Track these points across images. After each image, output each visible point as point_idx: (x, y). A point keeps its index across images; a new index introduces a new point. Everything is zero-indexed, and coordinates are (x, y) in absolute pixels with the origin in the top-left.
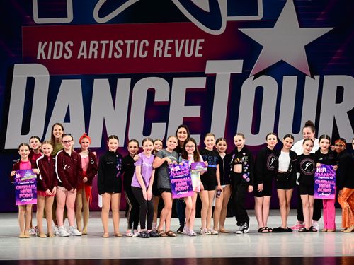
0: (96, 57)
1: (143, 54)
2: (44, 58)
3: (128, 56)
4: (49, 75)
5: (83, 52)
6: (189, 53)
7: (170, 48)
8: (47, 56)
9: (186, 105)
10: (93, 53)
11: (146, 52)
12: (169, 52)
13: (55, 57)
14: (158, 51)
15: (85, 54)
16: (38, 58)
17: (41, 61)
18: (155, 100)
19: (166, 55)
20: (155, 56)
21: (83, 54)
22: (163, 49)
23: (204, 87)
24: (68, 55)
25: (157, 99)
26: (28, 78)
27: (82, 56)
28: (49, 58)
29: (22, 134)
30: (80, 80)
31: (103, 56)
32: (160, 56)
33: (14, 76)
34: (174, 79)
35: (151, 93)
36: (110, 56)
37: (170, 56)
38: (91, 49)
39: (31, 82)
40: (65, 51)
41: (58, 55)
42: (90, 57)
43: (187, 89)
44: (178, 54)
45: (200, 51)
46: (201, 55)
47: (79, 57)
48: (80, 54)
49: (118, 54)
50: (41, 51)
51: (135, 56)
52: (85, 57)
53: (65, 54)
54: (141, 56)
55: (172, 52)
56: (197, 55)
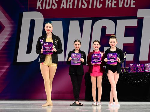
0: (71, 7)
1: (99, 5)
2: (41, 8)
3: (90, 7)
4: (43, 19)
5: (63, 4)
6: (127, 5)
7: (116, 2)
8: (42, 7)
9: (125, 36)
10: (70, 5)
11: (101, 5)
12: (115, 4)
13: (47, 8)
14: (108, 4)
15: (65, 6)
16: (37, 8)
17: (39, 10)
18: (106, 33)
19: (113, 6)
20: (106, 7)
21: (63, 6)
22: (111, 2)
23: (136, 25)
24: (55, 6)
25: (108, 32)
26: (31, 20)
27: (63, 7)
28: (44, 8)
29: (27, 53)
30: (62, 21)
31: (75, 7)
32: (110, 7)
33: (23, 19)
34: (118, 20)
35: (104, 29)
36: (80, 7)
37: (116, 7)
38: (69, 3)
39: (33, 22)
40: (53, 4)
41: (49, 6)
42: (68, 7)
43: (126, 27)
44: (120, 6)
45: (134, 4)
46: (134, 6)
47: (61, 8)
48: (62, 6)
49: (84, 6)
50: (39, 4)
51: (94, 7)
52: (65, 8)
53: (53, 6)
54: (98, 7)
55: (117, 4)
56: (132, 6)
